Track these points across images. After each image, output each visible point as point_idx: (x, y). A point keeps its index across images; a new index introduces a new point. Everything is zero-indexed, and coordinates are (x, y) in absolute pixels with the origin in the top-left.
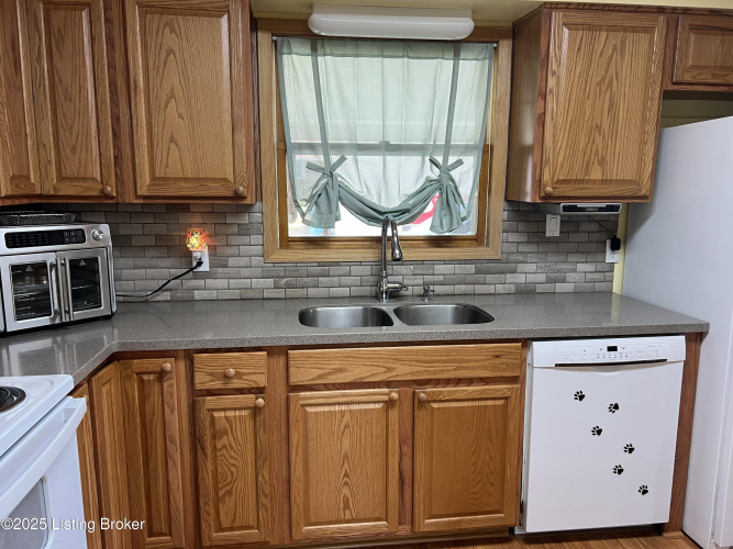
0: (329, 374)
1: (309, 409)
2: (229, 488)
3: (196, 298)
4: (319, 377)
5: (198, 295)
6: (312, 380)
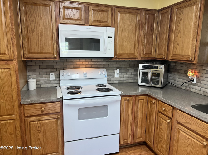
0: (187, 123)
1: (180, 131)
2: (161, 140)
3: (191, 91)
4: (184, 122)
5: (192, 90)
6: (182, 122)
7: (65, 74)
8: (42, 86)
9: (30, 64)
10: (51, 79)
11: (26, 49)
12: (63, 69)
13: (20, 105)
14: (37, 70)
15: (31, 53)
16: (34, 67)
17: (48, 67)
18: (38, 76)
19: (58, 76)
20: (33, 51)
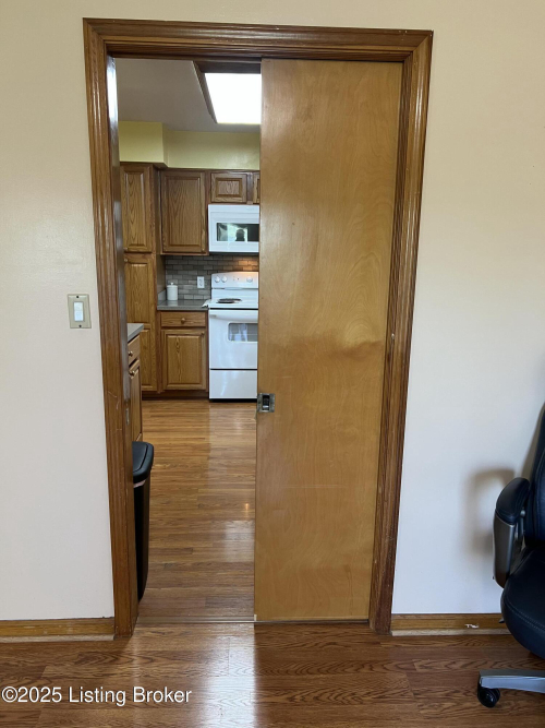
7: (218, 279)
8: (186, 297)
9: (170, 262)
10: (199, 286)
11: (166, 239)
12: (217, 271)
13: (157, 311)
14: (180, 272)
15: (172, 245)
16: (175, 267)
17: (195, 268)
18: (181, 282)
19: (209, 282)
20: (175, 243)
